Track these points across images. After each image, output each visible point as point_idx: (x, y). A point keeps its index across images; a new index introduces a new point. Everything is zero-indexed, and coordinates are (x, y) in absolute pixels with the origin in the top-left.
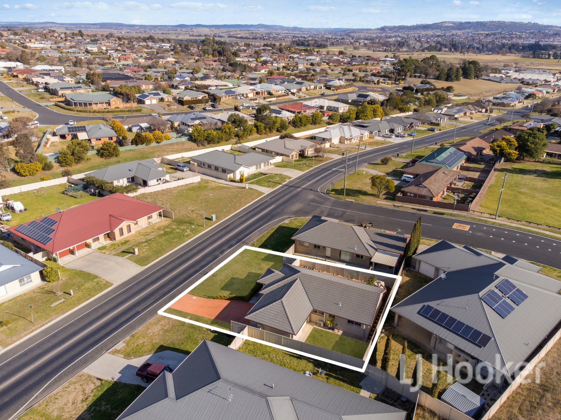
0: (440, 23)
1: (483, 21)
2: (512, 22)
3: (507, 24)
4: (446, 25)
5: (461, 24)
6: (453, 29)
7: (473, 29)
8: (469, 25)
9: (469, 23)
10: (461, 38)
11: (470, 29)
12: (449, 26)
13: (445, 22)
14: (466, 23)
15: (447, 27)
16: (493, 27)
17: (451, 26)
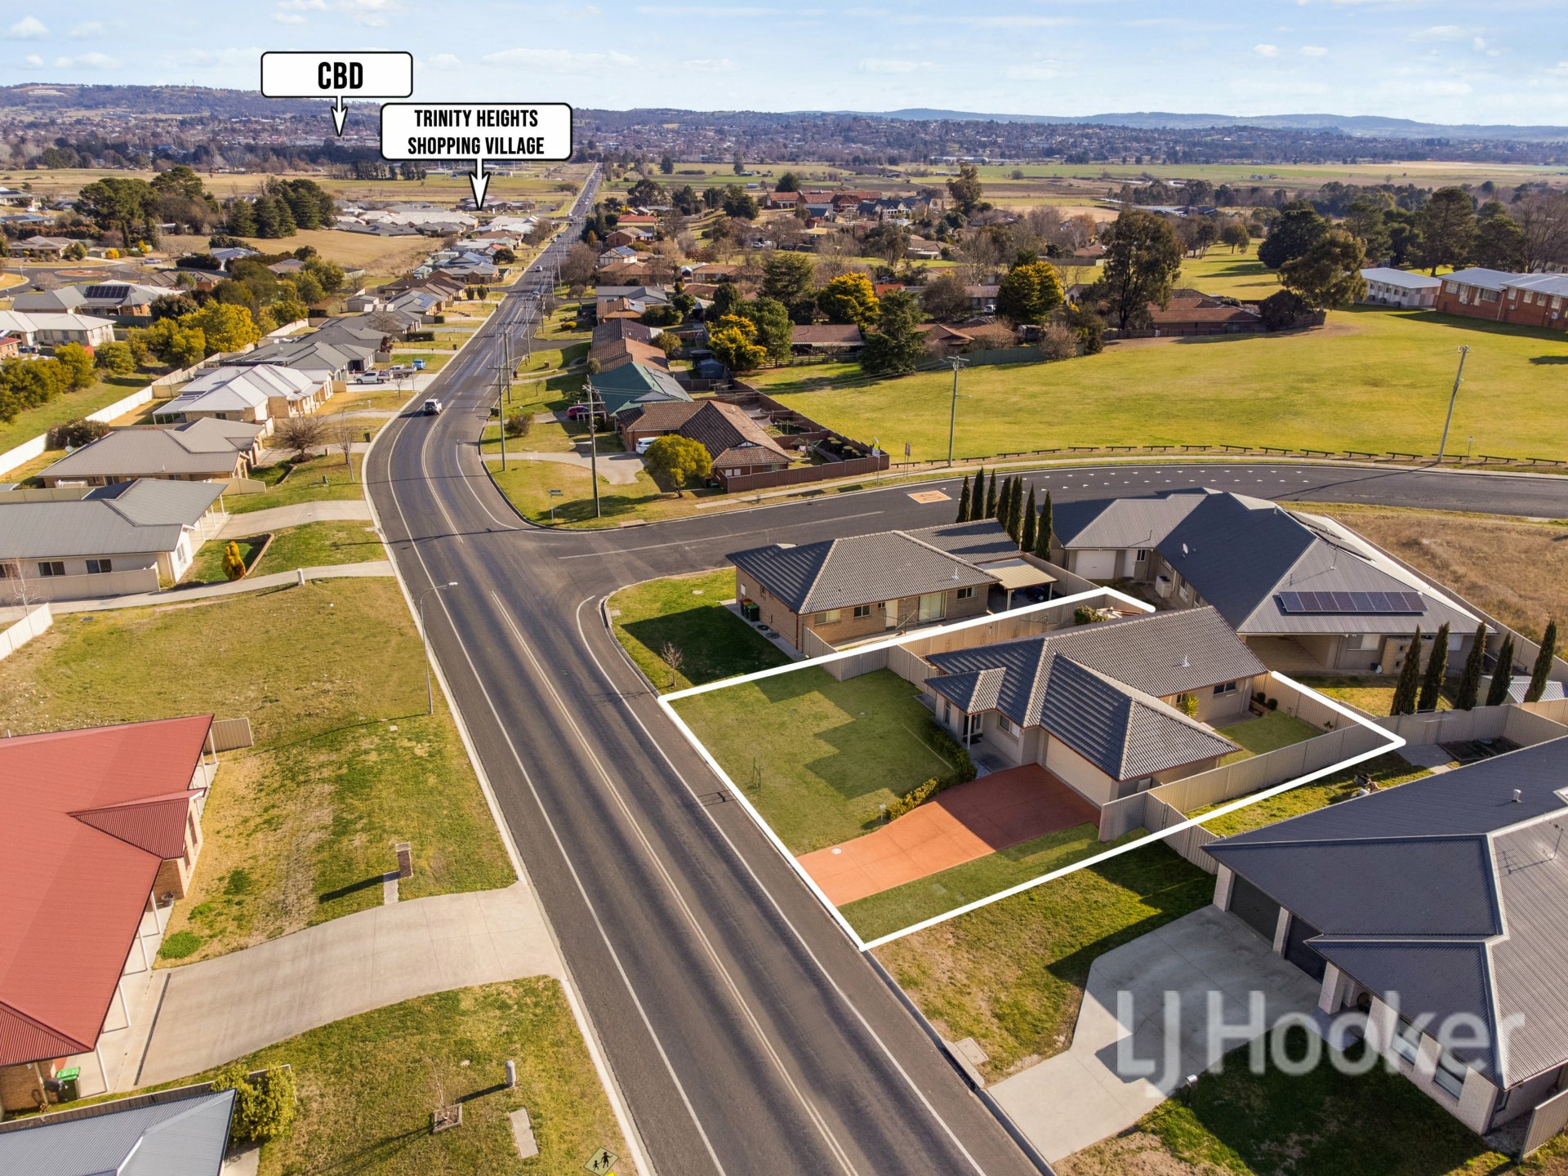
0: (16, 87)
1: (148, 84)
2: (230, 91)
3: (218, 95)
4: (38, 92)
5: (83, 90)
6: (68, 107)
7: (129, 107)
8: (108, 95)
9: (109, 88)
10: (113, 132)
11: (118, 106)
12: (49, 96)
13: (32, 84)
14: (98, 88)
15: (45, 99)
16: (184, 101)
17: (55, 96)
